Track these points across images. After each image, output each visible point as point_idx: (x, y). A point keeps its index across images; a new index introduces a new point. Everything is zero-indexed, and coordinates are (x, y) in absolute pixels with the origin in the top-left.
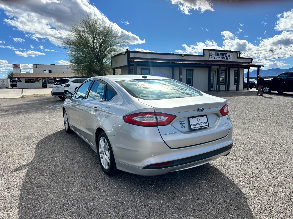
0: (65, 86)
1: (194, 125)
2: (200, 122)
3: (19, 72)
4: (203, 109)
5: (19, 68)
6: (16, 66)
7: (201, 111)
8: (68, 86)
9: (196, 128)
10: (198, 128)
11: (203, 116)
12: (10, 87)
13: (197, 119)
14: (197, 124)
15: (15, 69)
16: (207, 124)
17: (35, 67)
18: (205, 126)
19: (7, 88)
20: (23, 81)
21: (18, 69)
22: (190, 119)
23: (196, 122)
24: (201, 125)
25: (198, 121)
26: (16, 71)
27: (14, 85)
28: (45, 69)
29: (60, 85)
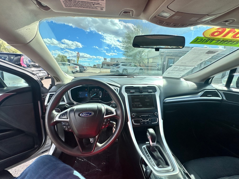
5: (106, 60)
6: (105, 59)
12: (101, 68)
15: (105, 60)
17: (111, 59)
19: (100, 68)
20: (106, 65)
26: (105, 61)
27: (102, 67)
28: (115, 60)
29: (114, 67)
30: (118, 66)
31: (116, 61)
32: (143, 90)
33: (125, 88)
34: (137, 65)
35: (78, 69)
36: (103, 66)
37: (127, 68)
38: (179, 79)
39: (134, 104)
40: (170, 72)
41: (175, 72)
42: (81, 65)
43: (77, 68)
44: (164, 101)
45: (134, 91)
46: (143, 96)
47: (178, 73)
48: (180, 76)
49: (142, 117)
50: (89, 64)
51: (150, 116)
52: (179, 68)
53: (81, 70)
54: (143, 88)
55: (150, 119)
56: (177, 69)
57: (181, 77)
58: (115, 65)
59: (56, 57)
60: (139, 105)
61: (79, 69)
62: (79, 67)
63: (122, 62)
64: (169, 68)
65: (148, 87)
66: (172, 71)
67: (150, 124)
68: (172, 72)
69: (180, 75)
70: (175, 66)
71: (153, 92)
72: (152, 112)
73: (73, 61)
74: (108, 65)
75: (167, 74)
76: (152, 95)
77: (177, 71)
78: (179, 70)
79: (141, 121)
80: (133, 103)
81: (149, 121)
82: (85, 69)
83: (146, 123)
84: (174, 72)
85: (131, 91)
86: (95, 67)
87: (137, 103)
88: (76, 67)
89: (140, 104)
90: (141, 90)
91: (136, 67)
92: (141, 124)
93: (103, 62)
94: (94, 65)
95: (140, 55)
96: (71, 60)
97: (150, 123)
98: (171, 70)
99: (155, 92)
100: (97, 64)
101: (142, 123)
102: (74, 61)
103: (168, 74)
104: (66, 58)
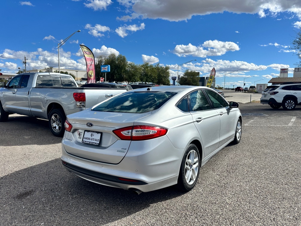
0: (271, 93)
1: (87, 138)
2: (93, 137)
3: (285, 76)
4: (92, 125)
5: (287, 72)
6: (284, 71)
7: (90, 126)
8: (275, 93)
9: (86, 142)
10: (88, 143)
11: (98, 132)
13: (92, 134)
14: (89, 139)
16: (98, 142)
17: (297, 70)
18: (95, 143)
21: (285, 74)
22: (86, 132)
23: (90, 137)
24: (93, 141)
25: (91, 136)
26: (282, 76)
29: (267, 92)
37: (295, 93)
94: (251, 87)
96: (207, 78)
100: (257, 85)
104: (197, 76)
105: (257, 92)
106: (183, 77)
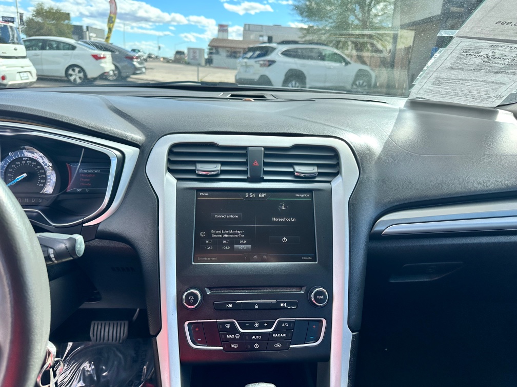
0: (262, 62)
3: (225, 37)
5: (227, 31)
6: (223, 28)
8: (271, 63)
12: (203, 63)
15: (221, 33)
17: (248, 29)
19: (200, 65)
20: (223, 53)
21: (225, 33)
26: (220, 37)
27: (209, 61)
28: (261, 33)
29: (252, 62)
30: (269, 58)
31: (266, 39)
32: (266, 164)
33: (171, 152)
34: (348, 56)
35: (108, 65)
36: (214, 57)
37: (303, 65)
38: (490, 113)
39: (209, 236)
40: (444, 75)
41: (473, 76)
42: (121, 51)
43: (103, 60)
44: (377, 228)
45: (218, 167)
46: (262, 195)
47: (488, 82)
48: (499, 97)
49: (238, 311)
50: (159, 48)
51: (283, 308)
52: (487, 52)
53: (120, 72)
54: (266, 156)
55: (280, 323)
56: (478, 61)
57: (499, 102)
58: (258, 53)
59: (31, 17)
60: (236, 241)
61: (113, 67)
62: (114, 58)
63: (284, 43)
64: (437, 54)
65: (297, 147)
66: (452, 72)
67: (278, 349)
68: (453, 77)
69: (496, 94)
70: (466, 43)
71: (320, 174)
72: (301, 287)
73: (94, 35)
74: (234, 53)
75: (428, 86)
76: (310, 191)
77: (478, 69)
78: (488, 64)
79: (234, 330)
80: (203, 234)
81: (274, 332)
82: (138, 65)
83: (256, 346)
84: (462, 75)
85: (202, 168)
86: (179, 58)
87: (226, 234)
88: (101, 58)
89: (241, 238)
90: (256, 164)
91: (341, 62)
92: (227, 349)
93: (213, 40)
94: (178, 53)
95: (363, 12)
96: (87, 28)
97: (278, 345)
98: (448, 64)
99: (335, 175)
100: (189, 49)
101: (234, 341)
102: (99, 32)
103: (436, 88)
104: (66, 22)
105: (188, 64)
106: (33, 19)
